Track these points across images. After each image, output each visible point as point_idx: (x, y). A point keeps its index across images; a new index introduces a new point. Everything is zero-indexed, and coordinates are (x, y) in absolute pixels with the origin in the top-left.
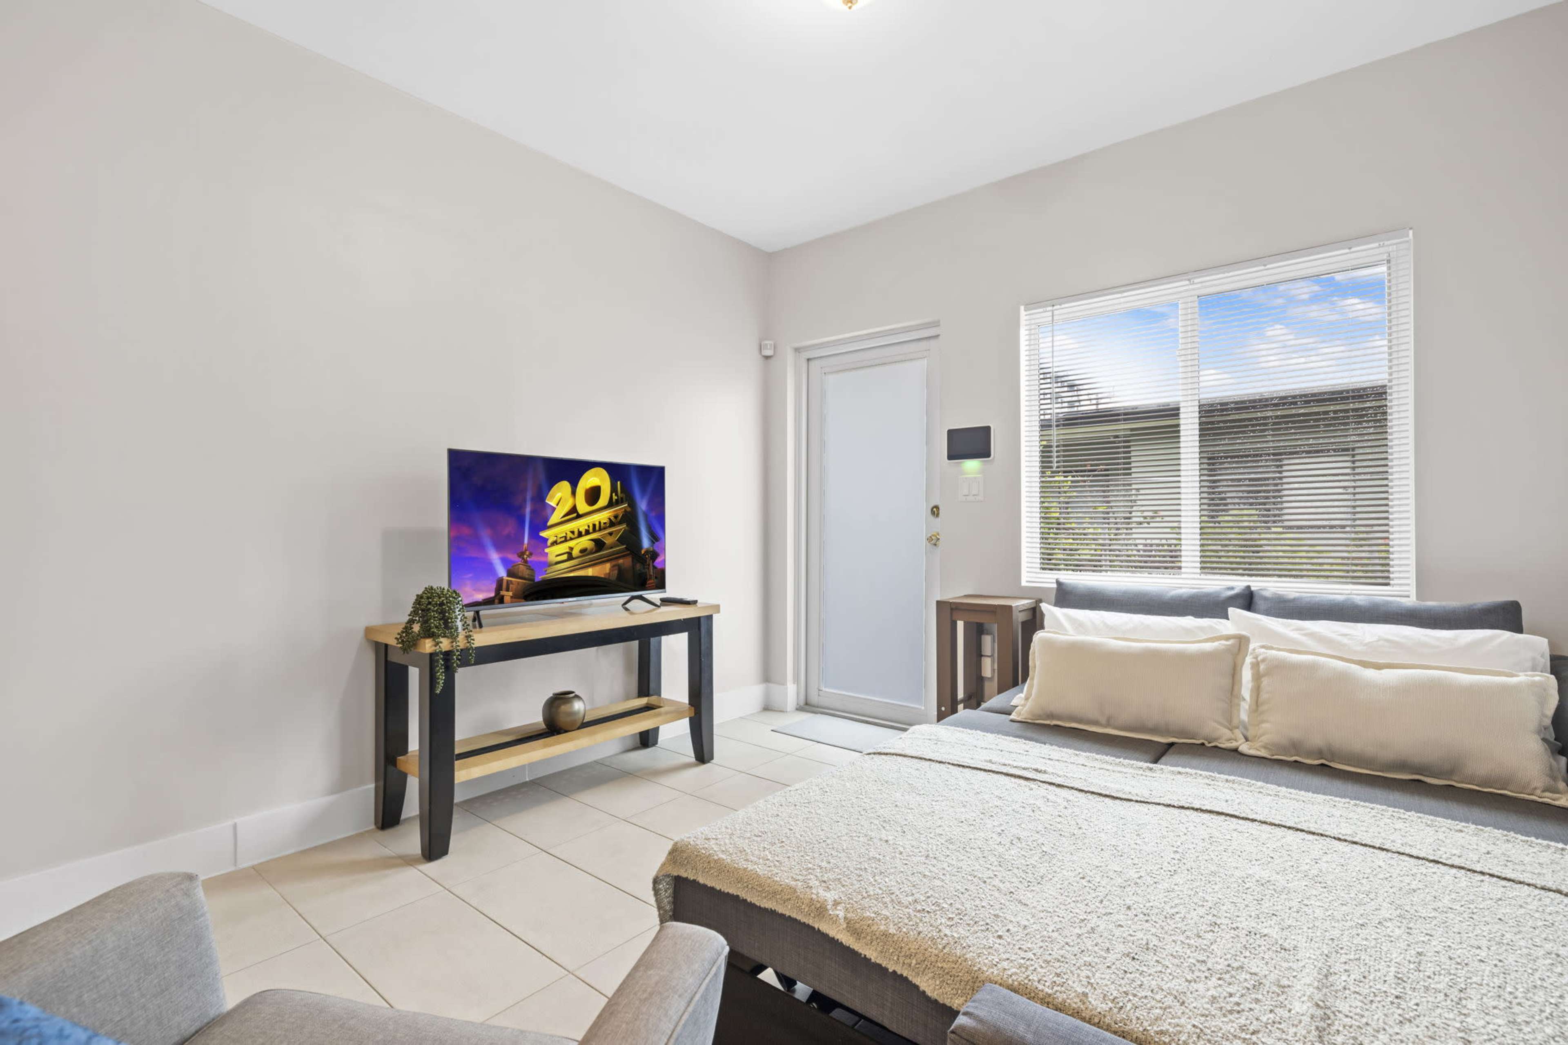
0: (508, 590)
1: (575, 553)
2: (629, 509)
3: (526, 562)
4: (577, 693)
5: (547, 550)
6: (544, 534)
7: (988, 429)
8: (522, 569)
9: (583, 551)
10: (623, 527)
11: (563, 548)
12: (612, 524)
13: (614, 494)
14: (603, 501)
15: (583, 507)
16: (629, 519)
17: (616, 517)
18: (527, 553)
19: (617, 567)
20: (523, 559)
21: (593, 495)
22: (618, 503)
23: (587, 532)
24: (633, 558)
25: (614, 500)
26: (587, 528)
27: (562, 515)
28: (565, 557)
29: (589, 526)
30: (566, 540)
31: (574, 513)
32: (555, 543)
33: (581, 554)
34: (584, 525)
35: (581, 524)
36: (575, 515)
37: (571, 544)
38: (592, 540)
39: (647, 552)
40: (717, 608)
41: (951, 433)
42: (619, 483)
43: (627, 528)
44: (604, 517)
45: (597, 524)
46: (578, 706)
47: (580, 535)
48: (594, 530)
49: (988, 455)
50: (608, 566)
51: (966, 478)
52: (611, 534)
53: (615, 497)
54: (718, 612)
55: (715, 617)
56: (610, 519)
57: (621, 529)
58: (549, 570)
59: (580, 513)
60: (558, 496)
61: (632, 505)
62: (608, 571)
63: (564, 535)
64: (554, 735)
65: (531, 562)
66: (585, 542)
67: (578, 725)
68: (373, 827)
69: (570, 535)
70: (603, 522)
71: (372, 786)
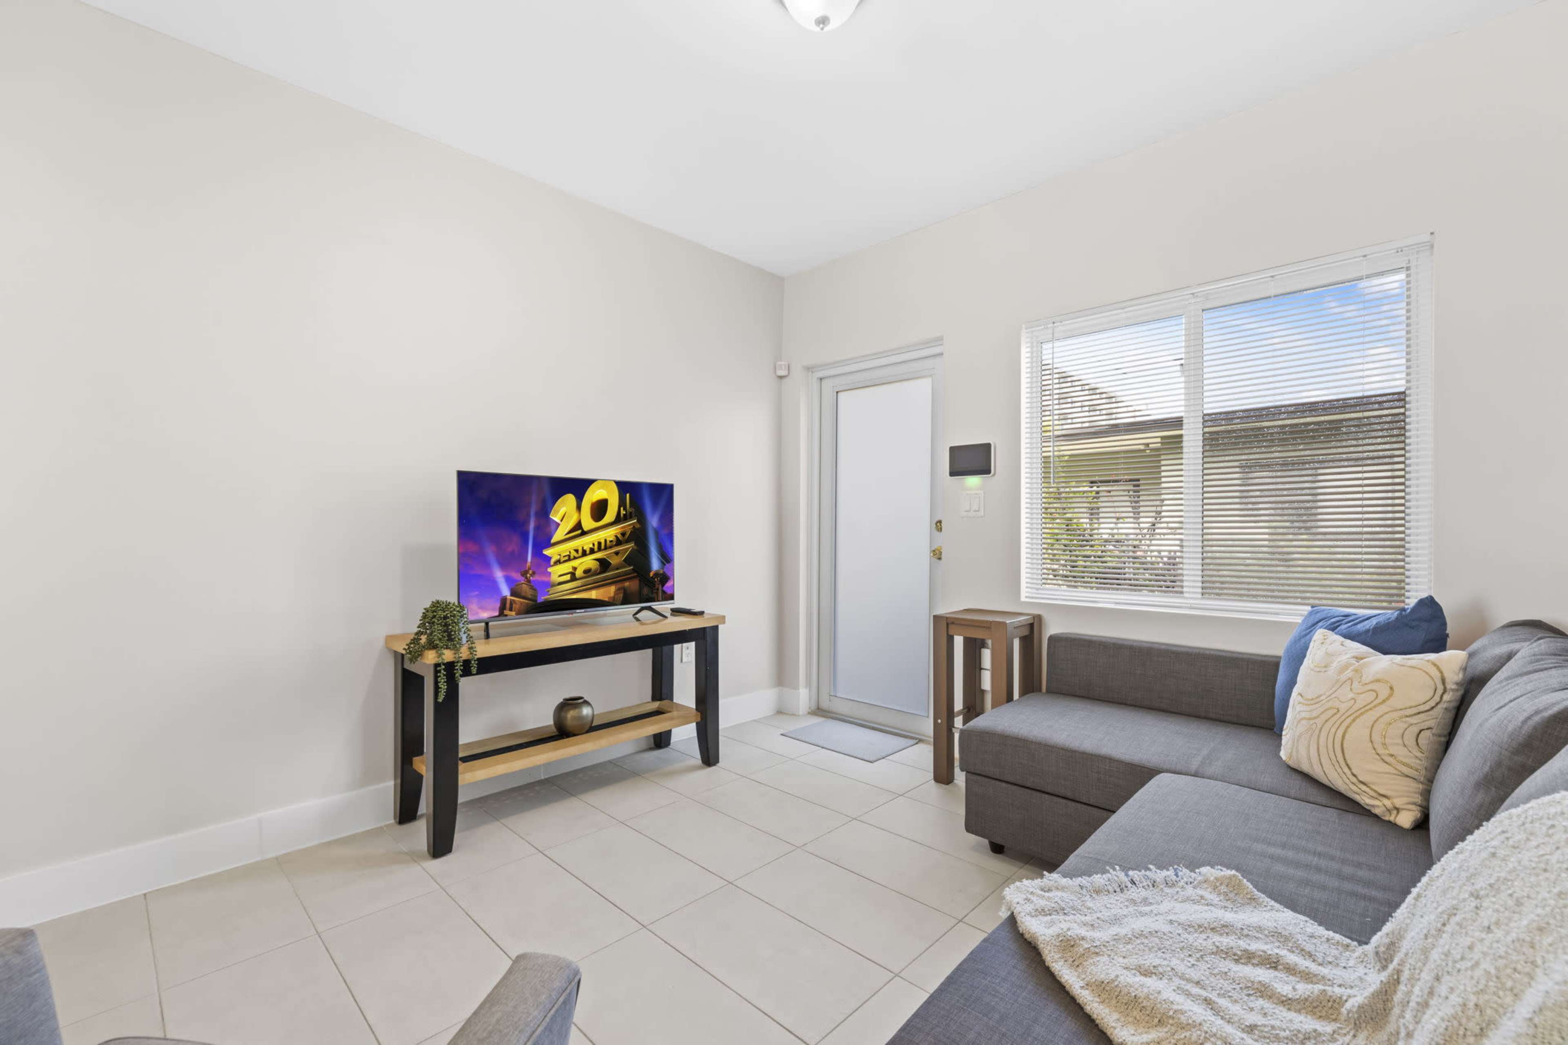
0: (511, 610)
1: (579, 573)
2: (638, 526)
3: (529, 581)
4: (585, 698)
5: (550, 570)
6: (547, 552)
7: (988, 446)
8: (525, 589)
9: (587, 572)
10: (631, 545)
11: (566, 567)
12: (618, 542)
13: (622, 509)
14: (610, 516)
15: (588, 523)
16: (638, 537)
17: (623, 534)
18: (531, 572)
19: (623, 591)
20: (526, 578)
21: (599, 509)
22: (626, 518)
23: (592, 551)
24: (640, 580)
25: (622, 515)
26: (591, 546)
27: (566, 531)
28: (568, 577)
29: (594, 545)
30: (569, 560)
31: (578, 530)
32: (558, 562)
33: (585, 575)
34: (588, 543)
35: (586, 542)
36: (579, 532)
37: (575, 563)
38: (595, 560)
39: (657, 574)
40: (722, 619)
41: (952, 449)
42: (628, 495)
43: (635, 548)
44: (610, 534)
45: (603, 541)
46: (586, 711)
47: (584, 554)
48: (600, 549)
49: (988, 471)
50: (613, 589)
51: (967, 494)
52: (617, 553)
53: (623, 512)
54: (724, 623)
55: (721, 627)
56: (616, 536)
57: (629, 548)
58: (552, 590)
59: (585, 529)
60: (563, 511)
61: (642, 520)
62: (612, 594)
63: (568, 553)
64: (563, 738)
65: (534, 581)
66: (589, 562)
67: (587, 727)
68: (393, 821)
69: (574, 554)
70: (609, 539)
71: (391, 783)
